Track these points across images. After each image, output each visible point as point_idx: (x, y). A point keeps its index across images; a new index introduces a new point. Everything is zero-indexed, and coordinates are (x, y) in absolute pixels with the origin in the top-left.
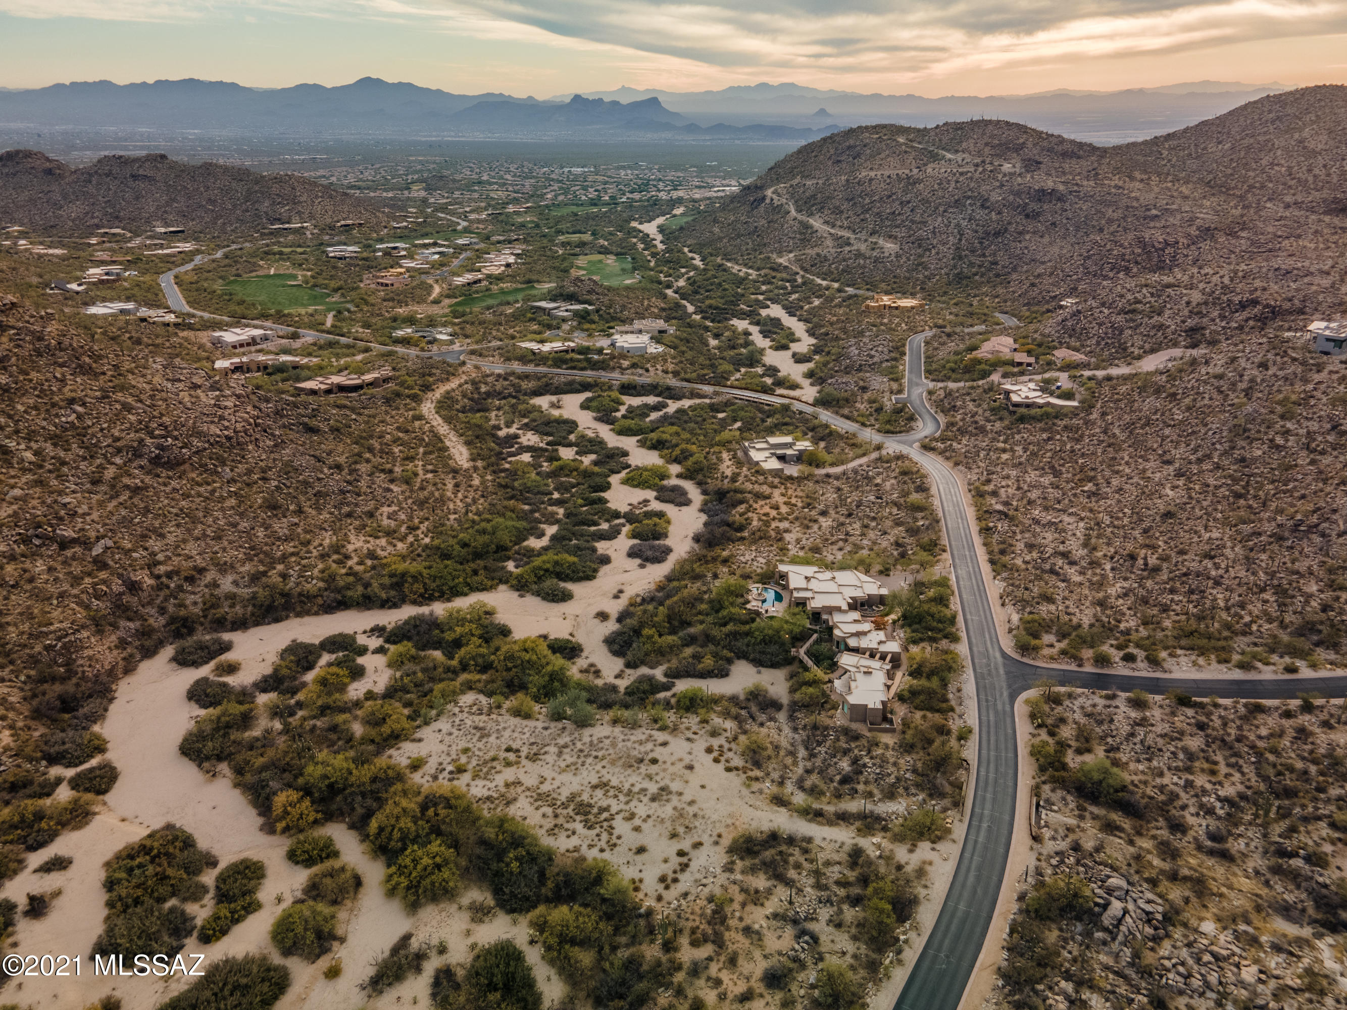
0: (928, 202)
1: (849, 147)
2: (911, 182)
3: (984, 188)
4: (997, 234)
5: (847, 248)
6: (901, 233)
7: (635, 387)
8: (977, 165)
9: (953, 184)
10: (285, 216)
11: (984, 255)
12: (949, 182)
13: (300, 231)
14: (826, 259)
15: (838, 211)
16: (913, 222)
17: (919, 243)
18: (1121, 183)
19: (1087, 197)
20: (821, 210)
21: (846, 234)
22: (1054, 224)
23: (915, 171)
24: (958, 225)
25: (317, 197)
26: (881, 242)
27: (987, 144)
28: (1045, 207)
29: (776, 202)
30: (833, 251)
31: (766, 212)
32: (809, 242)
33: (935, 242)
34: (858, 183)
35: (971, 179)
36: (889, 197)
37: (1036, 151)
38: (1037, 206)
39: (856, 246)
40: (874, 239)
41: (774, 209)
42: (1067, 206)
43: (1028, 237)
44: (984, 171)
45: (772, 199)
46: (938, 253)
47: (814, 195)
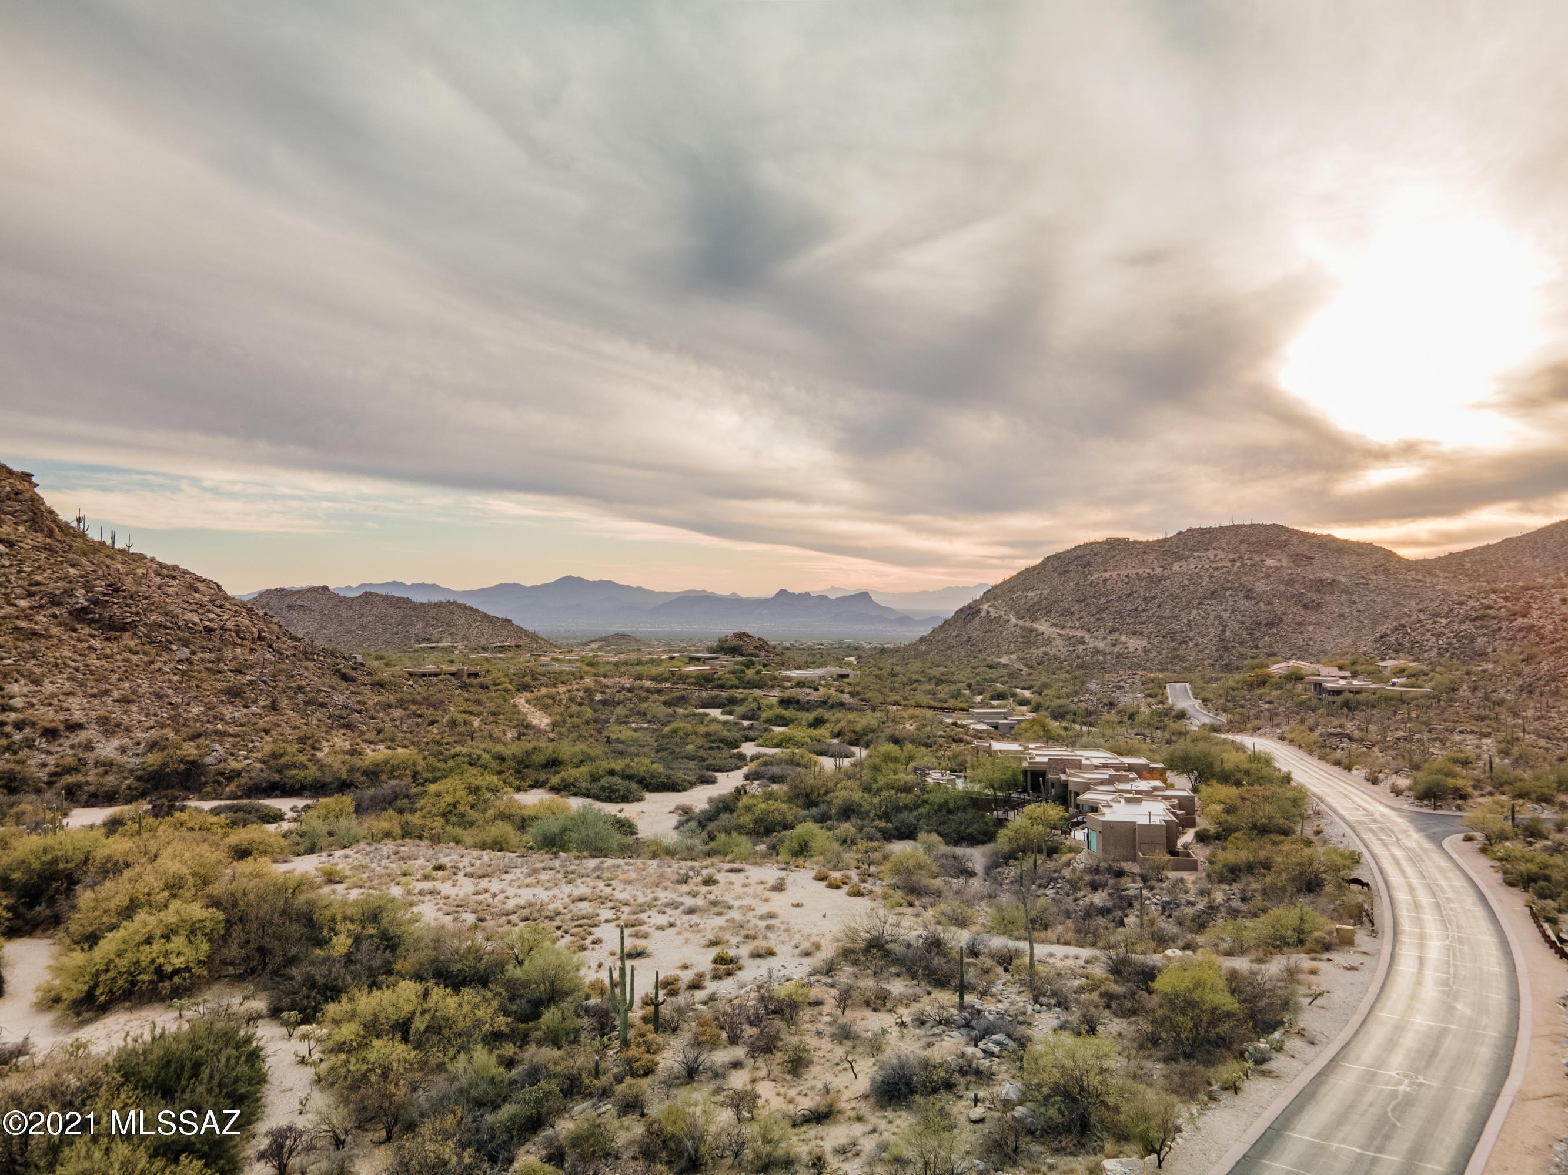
0: (1177, 597)
1: (1077, 558)
2: (1154, 581)
3: (1246, 580)
4: (1270, 624)
5: (1081, 648)
6: (1150, 628)
7: (798, 702)
8: (1233, 561)
9: (1206, 580)
10: (436, 636)
11: (1257, 647)
12: (1201, 577)
13: (450, 650)
14: (1055, 658)
15: (1068, 613)
16: (1161, 617)
17: (1173, 637)
18: (1420, 577)
19: (1380, 590)
20: (1048, 614)
21: (1079, 633)
22: (1341, 615)
23: (1159, 570)
24: (1219, 617)
25: (475, 621)
26: (1123, 638)
27: (1242, 542)
28: (1327, 598)
29: (993, 614)
30: (1064, 650)
31: (982, 623)
32: (1034, 643)
33: (1192, 634)
34: (1091, 585)
35: (1229, 572)
36: (1130, 595)
37: (1303, 549)
38: (1316, 597)
39: (1092, 643)
40: (1115, 636)
41: (991, 621)
42: (1355, 598)
43: (1310, 628)
44: (1243, 565)
45: (988, 612)
46: (1197, 645)
47: (1039, 603)
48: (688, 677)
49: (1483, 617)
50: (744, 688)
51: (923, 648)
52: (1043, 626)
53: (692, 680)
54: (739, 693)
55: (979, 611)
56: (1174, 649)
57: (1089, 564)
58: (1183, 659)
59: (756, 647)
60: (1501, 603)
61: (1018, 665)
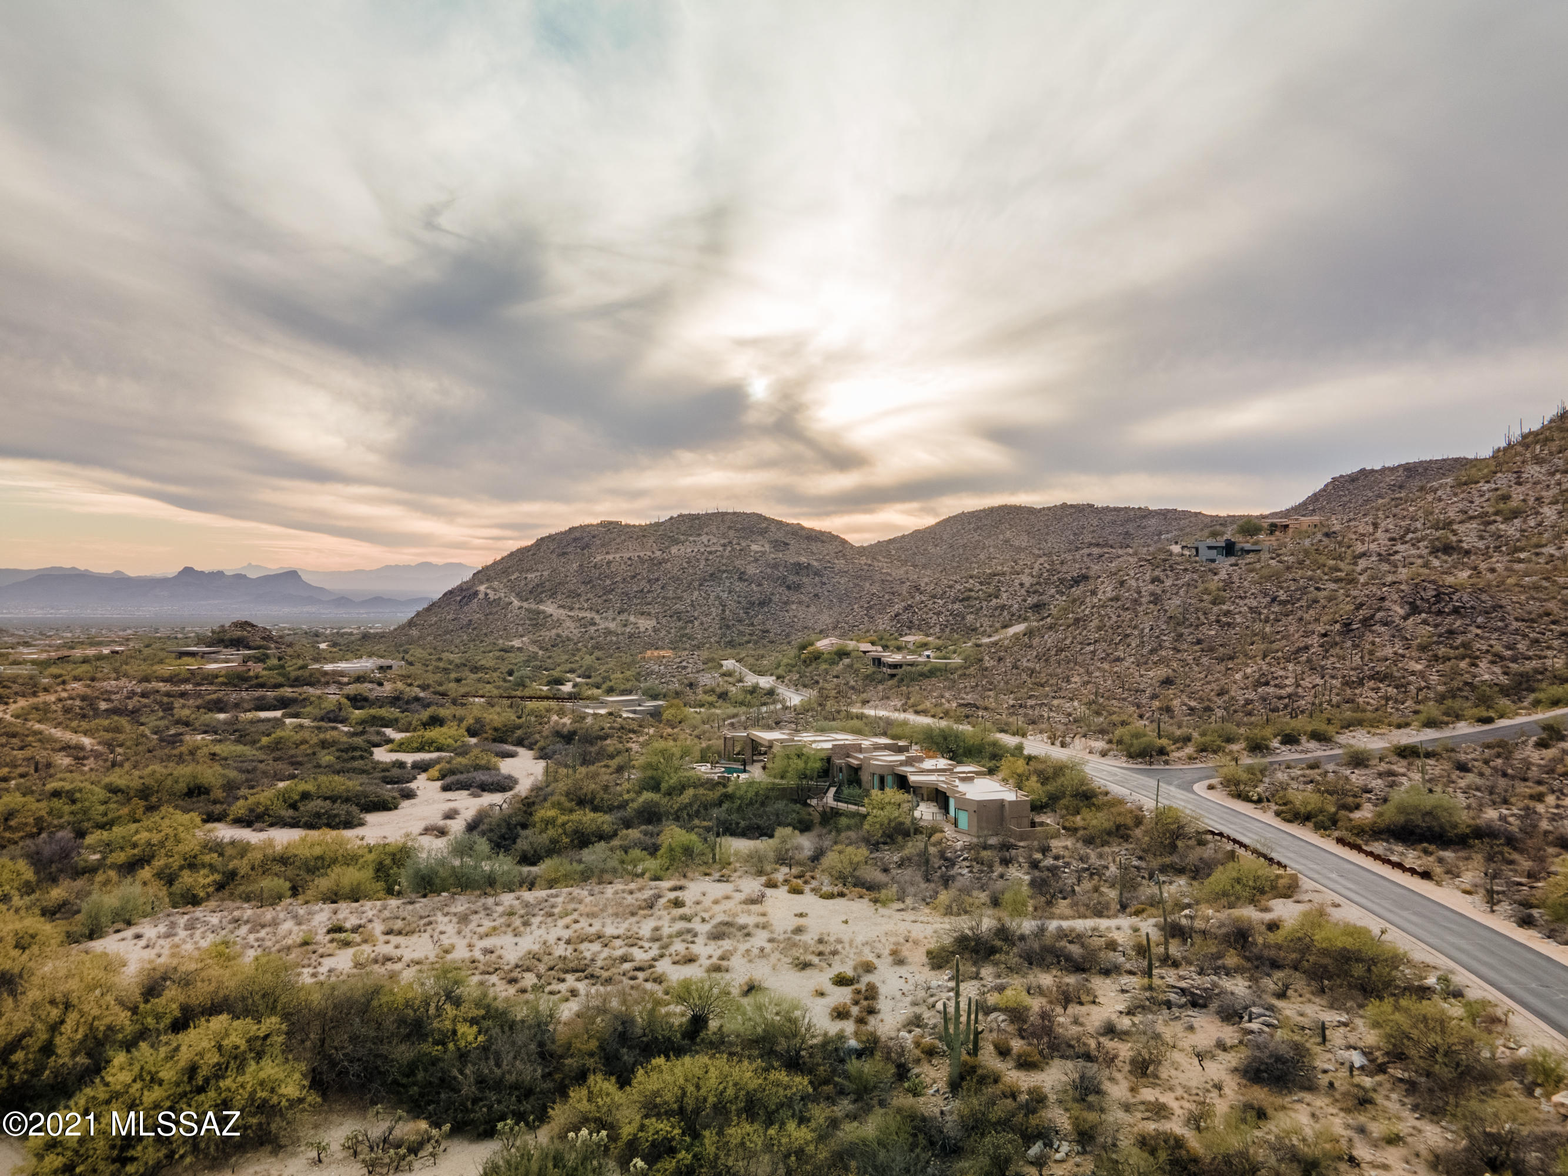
0: (678, 579)
1: (575, 540)
2: (655, 563)
3: (738, 563)
4: (762, 604)
5: (593, 629)
6: (654, 609)
8: (724, 545)
9: (703, 563)
11: (752, 624)
12: (698, 560)
14: (569, 639)
15: (574, 595)
16: (666, 598)
17: (677, 617)
18: (869, 562)
19: (843, 573)
20: (553, 595)
21: (588, 615)
22: (816, 595)
23: (658, 553)
24: (718, 597)
26: (632, 619)
27: (730, 528)
28: (805, 580)
29: (491, 596)
30: (576, 631)
31: (480, 606)
32: (543, 625)
33: (696, 614)
34: (595, 567)
35: (722, 556)
36: (634, 577)
37: (780, 535)
38: (796, 579)
39: (603, 625)
40: (624, 616)
41: (491, 603)
42: (825, 580)
43: (794, 607)
44: (733, 550)
45: (486, 594)
46: (702, 624)
47: (541, 585)
48: (217, 677)
49: (968, 598)
50: (292, 686)
51: (414, 632)
52: (549, 608)
53: (220, 679)
54: (287, 692)
55: (476, 593)
56: (682, 628)
57: (587, 546)
58: (691, 638)
59: (263, 638)
60: (978, 587)
61: (534, 649)
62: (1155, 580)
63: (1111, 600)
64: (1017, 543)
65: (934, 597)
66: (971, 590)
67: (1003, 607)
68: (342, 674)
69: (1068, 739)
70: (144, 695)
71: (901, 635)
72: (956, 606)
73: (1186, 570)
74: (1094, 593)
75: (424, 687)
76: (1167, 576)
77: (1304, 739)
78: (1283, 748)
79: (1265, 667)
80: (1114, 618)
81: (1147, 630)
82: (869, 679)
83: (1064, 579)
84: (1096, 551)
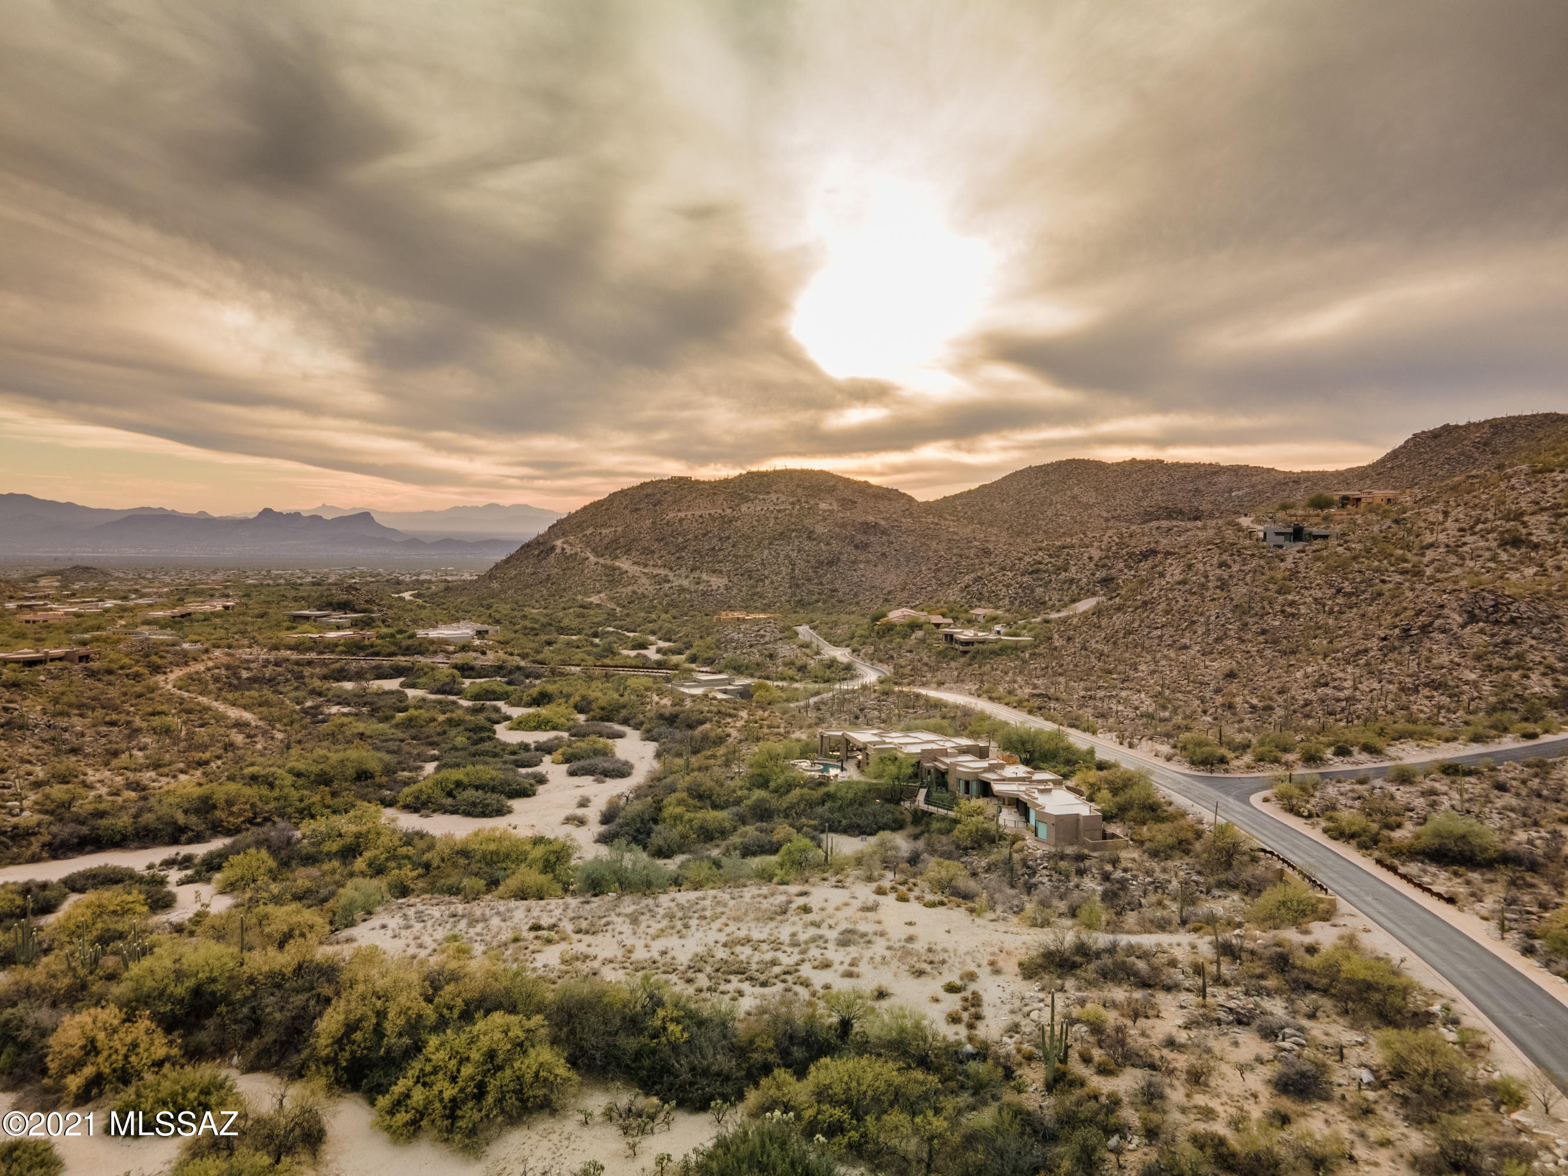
0: (748, 537)
1: (647, 496)
2: (726, 521)
3: (807, 522)
4: (831, 563)
5: (667, 586)
6: (726, 567)
8: (793, 504)
9: (773, 521)
11: (821, 584)
12: (767, 519)
14: (644, 596)
15: (648, 551)
16: (736, 556)
17: (750, 575)
18: (936, 521)
19: (909, 532)
20: (628, 552)
21: (662, 572)
22: (883, 554)
23: (729, 511)
24: (788, 556)
26: (704, 577)
27: (798, 486)
28: (872, 539)
29: (569, 552)
30: (651, 588)
31: (558, 561)
32: (619, 581)
33: (766, 573)
34: (667, 524)
35: (791, 515)
36: (705, 535)
37: (847, 493)
38: (864, 538)
39: (676, 582)
40: (696, 574)
41: (567, 558)
42: (892, 538)
43: (862, 566)
44: (802, 508)
45: (563, 549)
46: (772, 583)
47: (615, 541)
49: (1037, 571)
52: (625, 564)
55: (553, 548)
56: (753, 587)
57: (659, 503)
58: (762, 597)
60: (1047, 559)
61: (611, 605)
62: (1222, 565)
63: (1179, 583)
64: (1084, 500)
65: (1003, 569)
66: (1040, 563)
67: (1072, 581)
68: (446, 642)
69: (1136, 741)
70: (277, 664)
71: (971, 607)
72: (1025, 579)
73: (1253, 555)
74: (1162, 575)
75: (524, 656)
76: (1235, 561)
77: (1355, 750)
78: (1336, 759)
79: (1325, 667)
80: (1181, 602)
81: (1213, 618)
82: (942, 654)
83: (1133, 553)
84: (1165, 524)
